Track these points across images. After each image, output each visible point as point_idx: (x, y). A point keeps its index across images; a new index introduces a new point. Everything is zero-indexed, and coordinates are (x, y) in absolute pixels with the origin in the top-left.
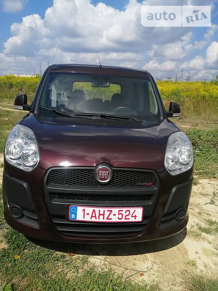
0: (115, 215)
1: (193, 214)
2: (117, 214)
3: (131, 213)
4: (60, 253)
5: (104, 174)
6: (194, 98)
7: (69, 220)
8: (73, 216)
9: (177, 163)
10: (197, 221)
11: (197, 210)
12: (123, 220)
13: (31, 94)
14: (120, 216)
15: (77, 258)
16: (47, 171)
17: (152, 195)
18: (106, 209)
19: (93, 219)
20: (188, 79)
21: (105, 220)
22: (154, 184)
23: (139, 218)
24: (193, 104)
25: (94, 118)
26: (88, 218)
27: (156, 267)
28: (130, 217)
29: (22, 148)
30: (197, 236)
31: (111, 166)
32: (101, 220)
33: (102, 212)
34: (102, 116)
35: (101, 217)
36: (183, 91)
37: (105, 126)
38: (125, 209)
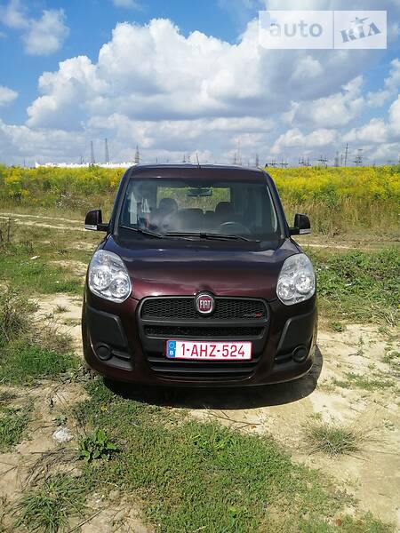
0: (219, 351)
1: (328, 367)
2: (221, 349)
3: (238, 349)
4: (154, 407)
5: (205, 304)
6: (359, 197)
7: (167, 358)
8: (171, 353)
9: (293, 291)
10: (332, 373)
11: (335, 362)
12: (229, 357)
13: (82, 199)
14: (225, 353)
15: (176, 411)
16: (140, 301)
17: (263, 328)
18: (209, 344)
19: (195, 356)
20: (359, 160)
21: (208, 358)
22: (264, 315)
23: (248, 356)
24: (359, 208)
25: (191, 239)
26: (188, 355)
27: (271, 420)
28: (236, 353)
29: (109, 276)
30: (329, 390)
31: (213, 295)
32: (203, 357)
33: (204, 348)
34: (203, 236)
35: (204, 353)
36: (341, 186)
37: (205, 249)
38: (230, 344)
